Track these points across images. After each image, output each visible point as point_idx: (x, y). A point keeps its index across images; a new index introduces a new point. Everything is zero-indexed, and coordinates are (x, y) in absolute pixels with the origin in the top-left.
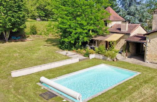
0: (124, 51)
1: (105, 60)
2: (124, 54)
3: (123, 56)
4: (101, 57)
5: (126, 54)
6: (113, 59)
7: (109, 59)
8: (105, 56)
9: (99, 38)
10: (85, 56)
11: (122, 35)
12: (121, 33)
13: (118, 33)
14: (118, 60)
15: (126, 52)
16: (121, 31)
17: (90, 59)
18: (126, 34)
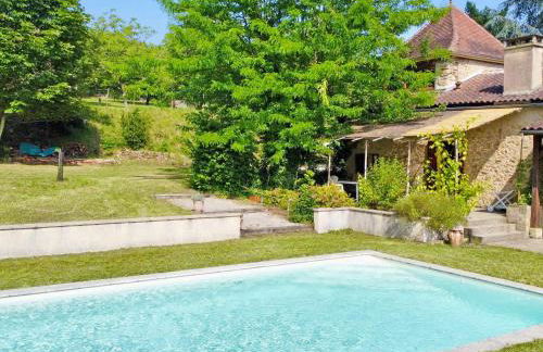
0: (521, 198)
1: (400, 238)
2: (523, 211)
3: (513, 226)
4: (379, 222)
5: (533, 211)
6: (445, 235)
7: (418, 229)
8: (398, 214)
9: (379, 133)
10: (292, 220)
11: (510, 110)
12: (505, 104)
13: (488, 103)
14: (480, 239)
15: (530, 204)
16: (505, 94)
17: (320, 232)
18: (532, 101)
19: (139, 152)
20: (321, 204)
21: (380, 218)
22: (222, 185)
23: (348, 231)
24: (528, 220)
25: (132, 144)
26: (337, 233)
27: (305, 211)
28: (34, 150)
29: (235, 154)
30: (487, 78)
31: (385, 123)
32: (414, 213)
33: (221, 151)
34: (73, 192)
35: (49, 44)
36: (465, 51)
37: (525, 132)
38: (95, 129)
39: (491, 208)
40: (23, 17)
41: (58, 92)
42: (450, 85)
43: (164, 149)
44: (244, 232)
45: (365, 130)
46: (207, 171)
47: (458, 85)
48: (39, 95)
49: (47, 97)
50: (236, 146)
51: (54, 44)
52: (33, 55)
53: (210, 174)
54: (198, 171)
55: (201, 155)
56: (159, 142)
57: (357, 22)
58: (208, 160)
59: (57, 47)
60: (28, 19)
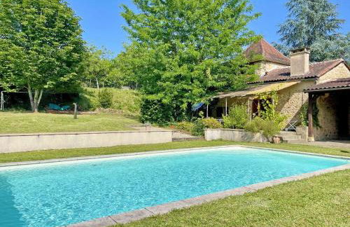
0: (303, 123)
2: (304, 129)
3: (300, 136)
4: (237, 134)
5: (309, 129)
6: (271, 139)
7: (257, 136)
8: (247, 130)
9: (233, 94)
10: (194, 135)
11: (295, 83)
12: (292, 80)
13: (284, 80)
14: (287, 141)
15: (308, 125)
16: (291, 75)
17: (208, 140)
18: (306, 78)
19: (107, 109)
20: (208, 127)
21: (237, 132)
22: (156, 121)
23: (221, 140)
24: (307, 133)
25: (104, 106)
26: (216, 141)
27: (200, 131)
28: (57, 107)
29: (163, 105)
30: (279, 70)
31: (234, 90)
32: (256, 129)
33: (155, 104)
34: (84, 124)
35: (67, 53)
36: (268, 58)
37: (305, 91)
38: (86, 98)
39: (287, 129)
40: (54, 40)
41: (71, 77)
42: (263, 73)
43: (120, 108)
44: (174, 139)
45: (225, 94)
46: (149, 113)
47: (266, 73)
48: (62, 79)
49: (66, 79)
50: (165, 101)
51: (69, 53)
52: (59, 59)
53: (150, 115)
54: (144, 114)
55: (146, 105)
56: (116, 105)
57: (223, 41)
58: (149, 109)
59: (71, 55)
60: (56, 41)
